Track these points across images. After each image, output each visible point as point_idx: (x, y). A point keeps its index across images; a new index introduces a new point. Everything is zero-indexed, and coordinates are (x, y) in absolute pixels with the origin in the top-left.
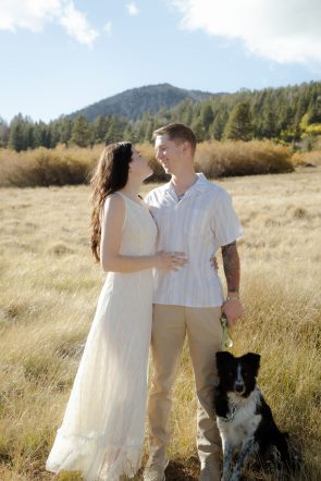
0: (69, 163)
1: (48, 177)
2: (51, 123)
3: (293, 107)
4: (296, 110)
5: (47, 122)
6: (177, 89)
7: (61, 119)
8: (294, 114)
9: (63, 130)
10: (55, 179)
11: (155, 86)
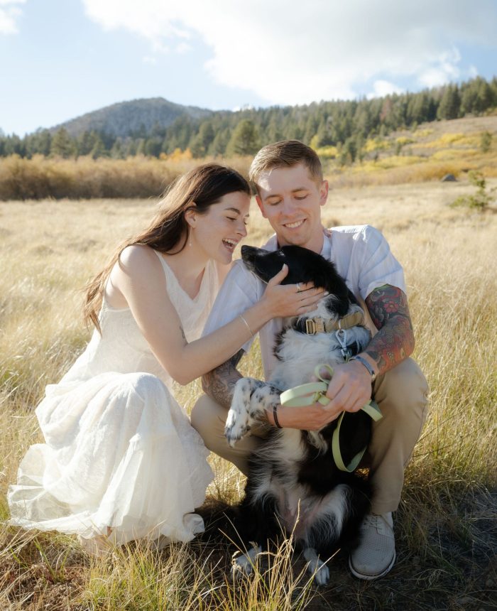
0: (49, 174)
1: (23, 189)
2: (26, 137)
3: (302, 128)
4: (304, 131)
5: (22, 136)
6: (172, 104)
7: (37, 133)
8: (303, 135)
9: (41, 144)
10: (32, 193)
11: (147, 100)
